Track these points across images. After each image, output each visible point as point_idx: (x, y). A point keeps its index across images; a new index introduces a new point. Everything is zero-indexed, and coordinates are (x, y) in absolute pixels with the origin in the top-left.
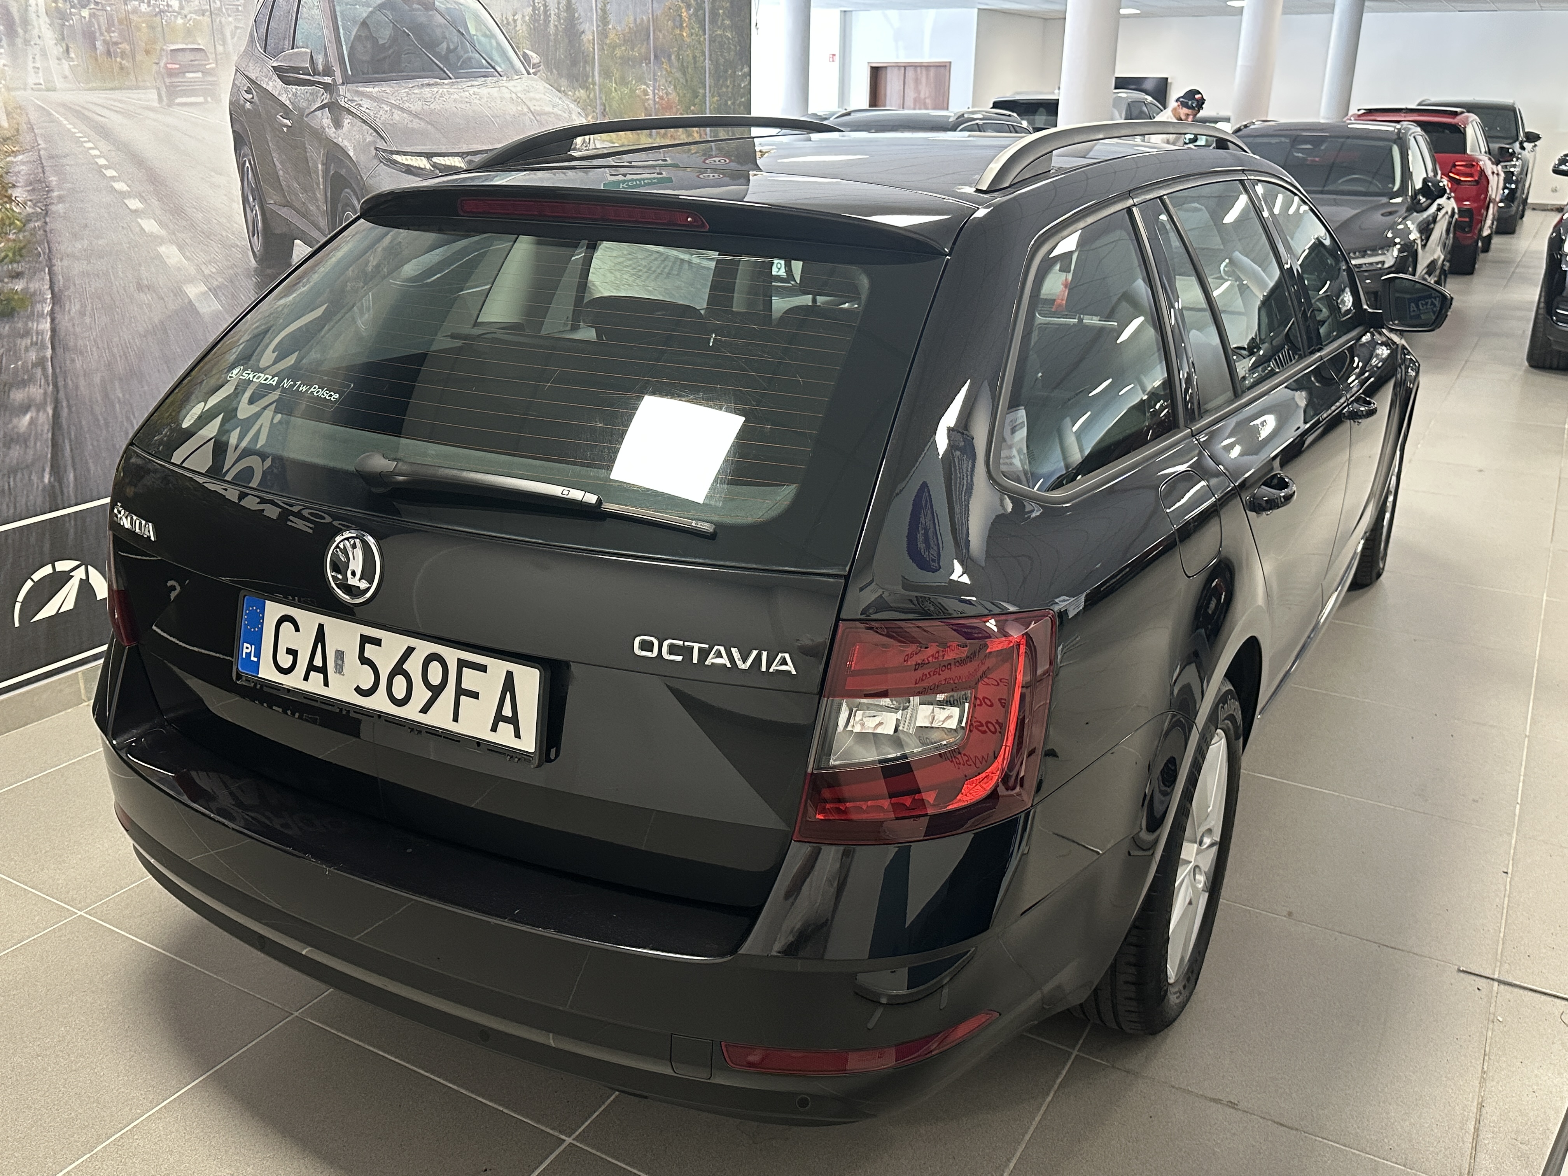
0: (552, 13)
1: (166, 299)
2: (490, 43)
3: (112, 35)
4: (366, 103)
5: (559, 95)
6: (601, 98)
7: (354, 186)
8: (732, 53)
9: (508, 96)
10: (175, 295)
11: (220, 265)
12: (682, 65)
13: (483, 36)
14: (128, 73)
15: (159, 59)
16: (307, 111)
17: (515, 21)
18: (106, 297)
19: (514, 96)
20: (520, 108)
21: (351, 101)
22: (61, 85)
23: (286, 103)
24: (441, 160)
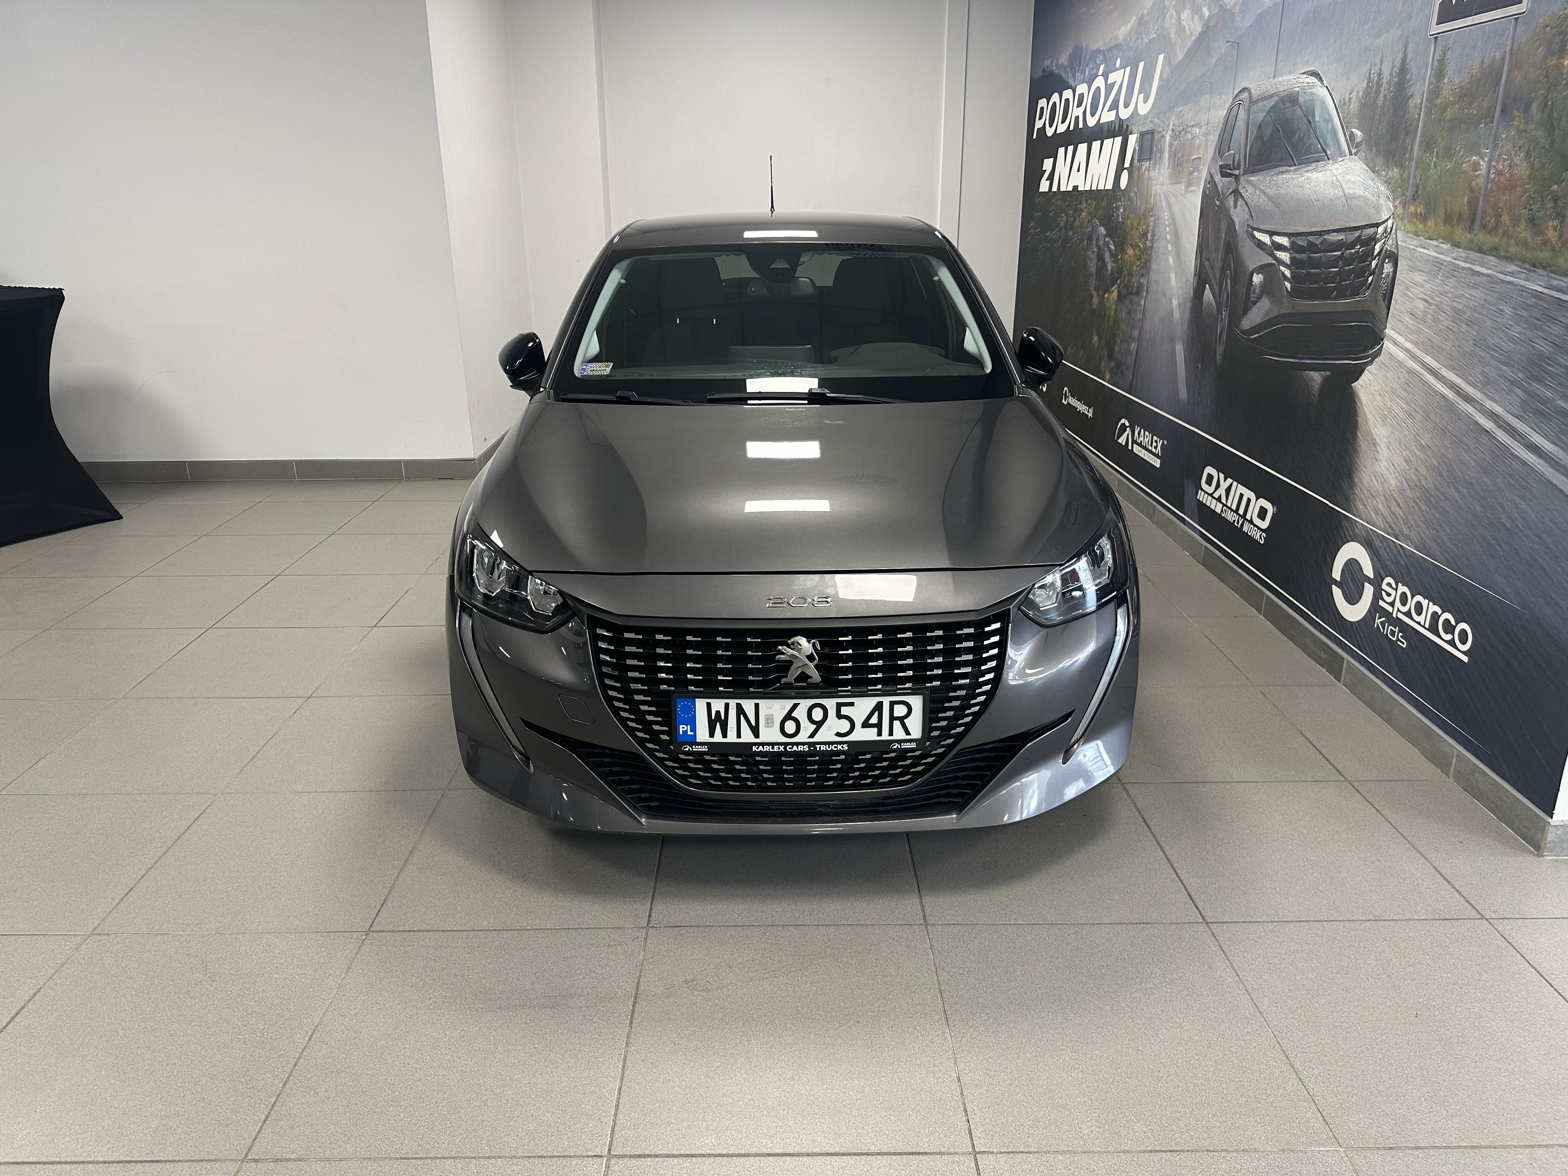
0: (1385, 81)
3: (1180, 153)
4: (1249, 190)
5: (1374, 175)
7: (1234, 252)
9: (1330, 179)
10: (1170, 303)
11: (1183, 290)
13: (1323, 119)
14: (1180, 174)
16: (1226, 196)
19: (1334, 179)
21: (1244, 187)
22: (1165, 182)
23: (1220, 190)
24: (1277, 239)
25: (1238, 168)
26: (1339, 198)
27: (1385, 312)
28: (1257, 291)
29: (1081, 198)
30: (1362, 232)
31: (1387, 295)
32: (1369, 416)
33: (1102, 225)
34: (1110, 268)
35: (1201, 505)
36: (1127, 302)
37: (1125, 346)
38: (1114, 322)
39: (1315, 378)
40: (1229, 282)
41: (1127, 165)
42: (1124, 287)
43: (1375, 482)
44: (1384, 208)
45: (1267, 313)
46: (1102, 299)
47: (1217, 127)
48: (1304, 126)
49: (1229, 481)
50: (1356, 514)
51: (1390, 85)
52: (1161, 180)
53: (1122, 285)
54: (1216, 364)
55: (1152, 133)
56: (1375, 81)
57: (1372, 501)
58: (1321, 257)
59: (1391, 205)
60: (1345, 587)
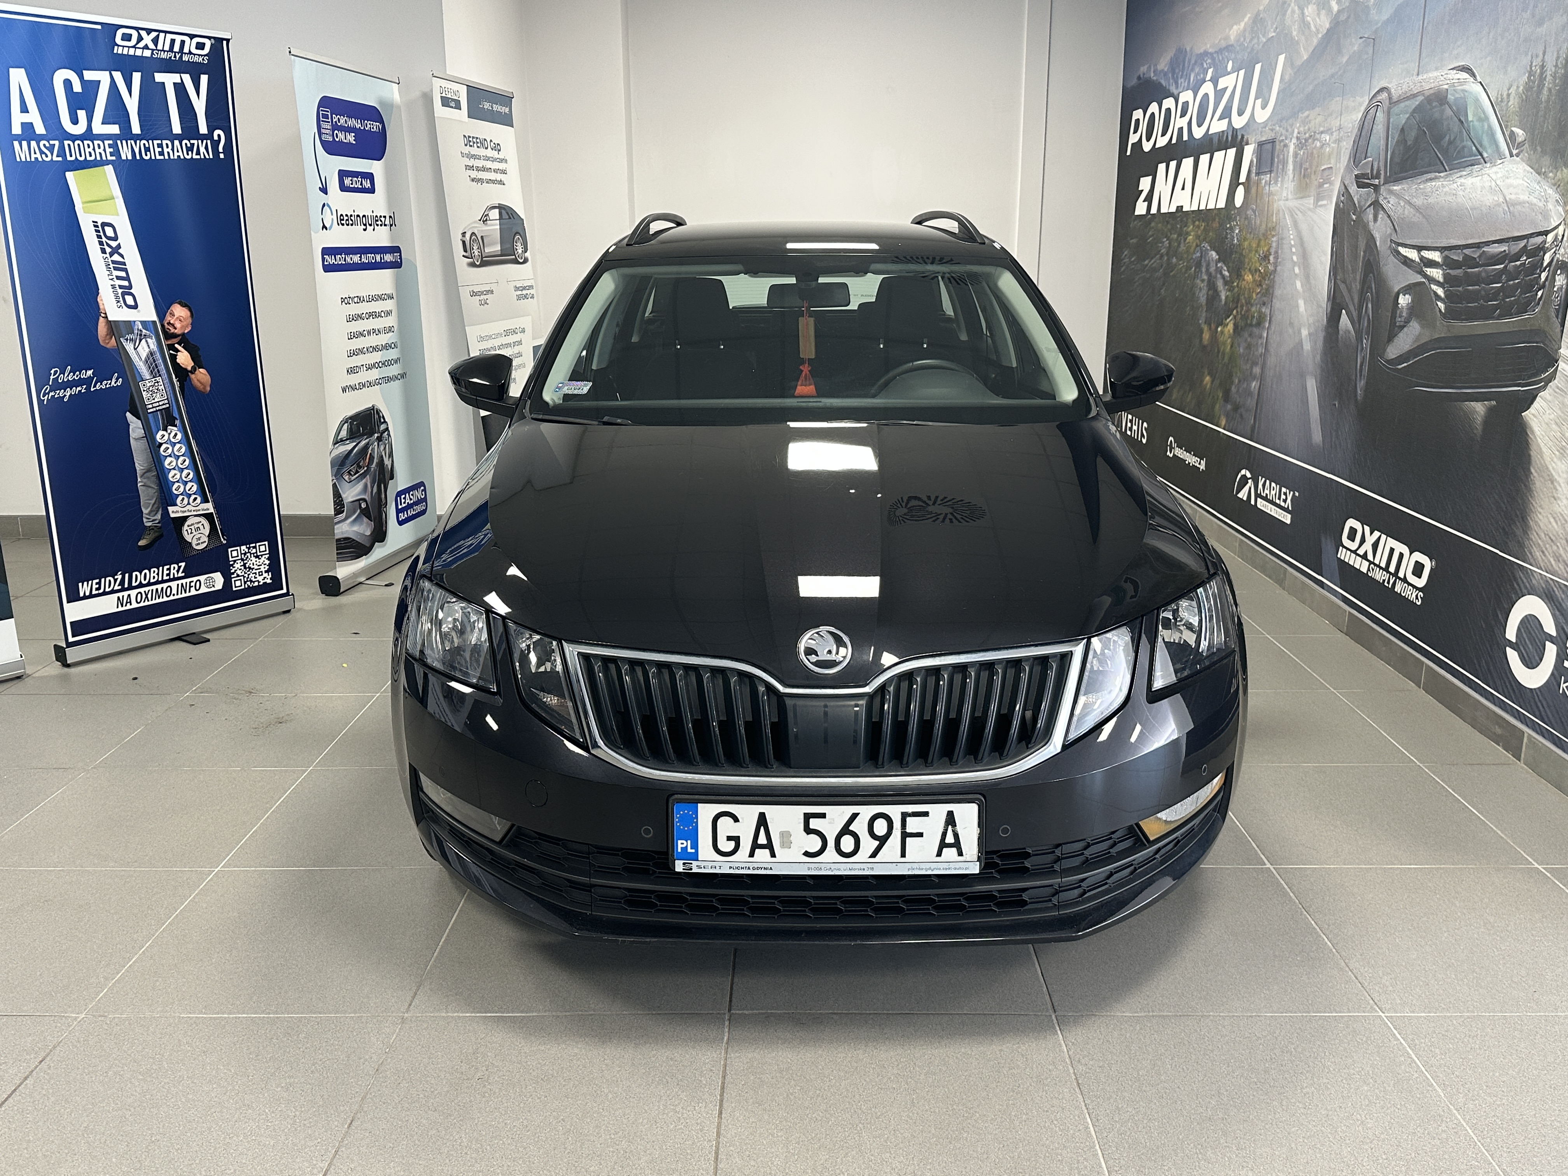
1: (1295, 334)
2: (1483, 127)
3: (1307, 164)
4: (1391, 200)
5: (1539, 178)
7: (1375, 271)
9: (1487, 184)
10: (1298, 333)
11: (1314, 318)
14: (1308, 187)
15: (1318, 177)
16: (1364, 209)
20: (1496, 198)
21: (1385, 198)
22: (1290, 197)
23: (1356, 202)
24: (1426, 254)
25: (1378, 177)
26: (1499, 205)
27: (1558, 329)
28: (1404, 314)
29: (1187, 219)
30: (1527, 242)
31: (1561, 310)
32: (1545, 450)
33: (1213, 248)
34: (1223, 298)
35: (1343, 564)
36: (1246, 335)
37: (1245, 385)
38: (1230, 358)
39: (1477, 409)
40: (1370, 306)
41: (1243, 178)
42: (1241, 318)
43: (1554, 524)
44: (1553, 214)
45: (1418, 338)
46: (1214, 334)
47: (1351, 132)
48: (1455, 126)
49: (1377, 534)
50: (1534, 563)
51: (1554, 77)
52: (1285, 194)
53: (1239, 316)
54: (1356, 400)
55: (1273, 142)
56: (1537, 74)
57: (1551, 546)
58: (1480, 272)
59: (1561, 209)
60: (1522, 649)
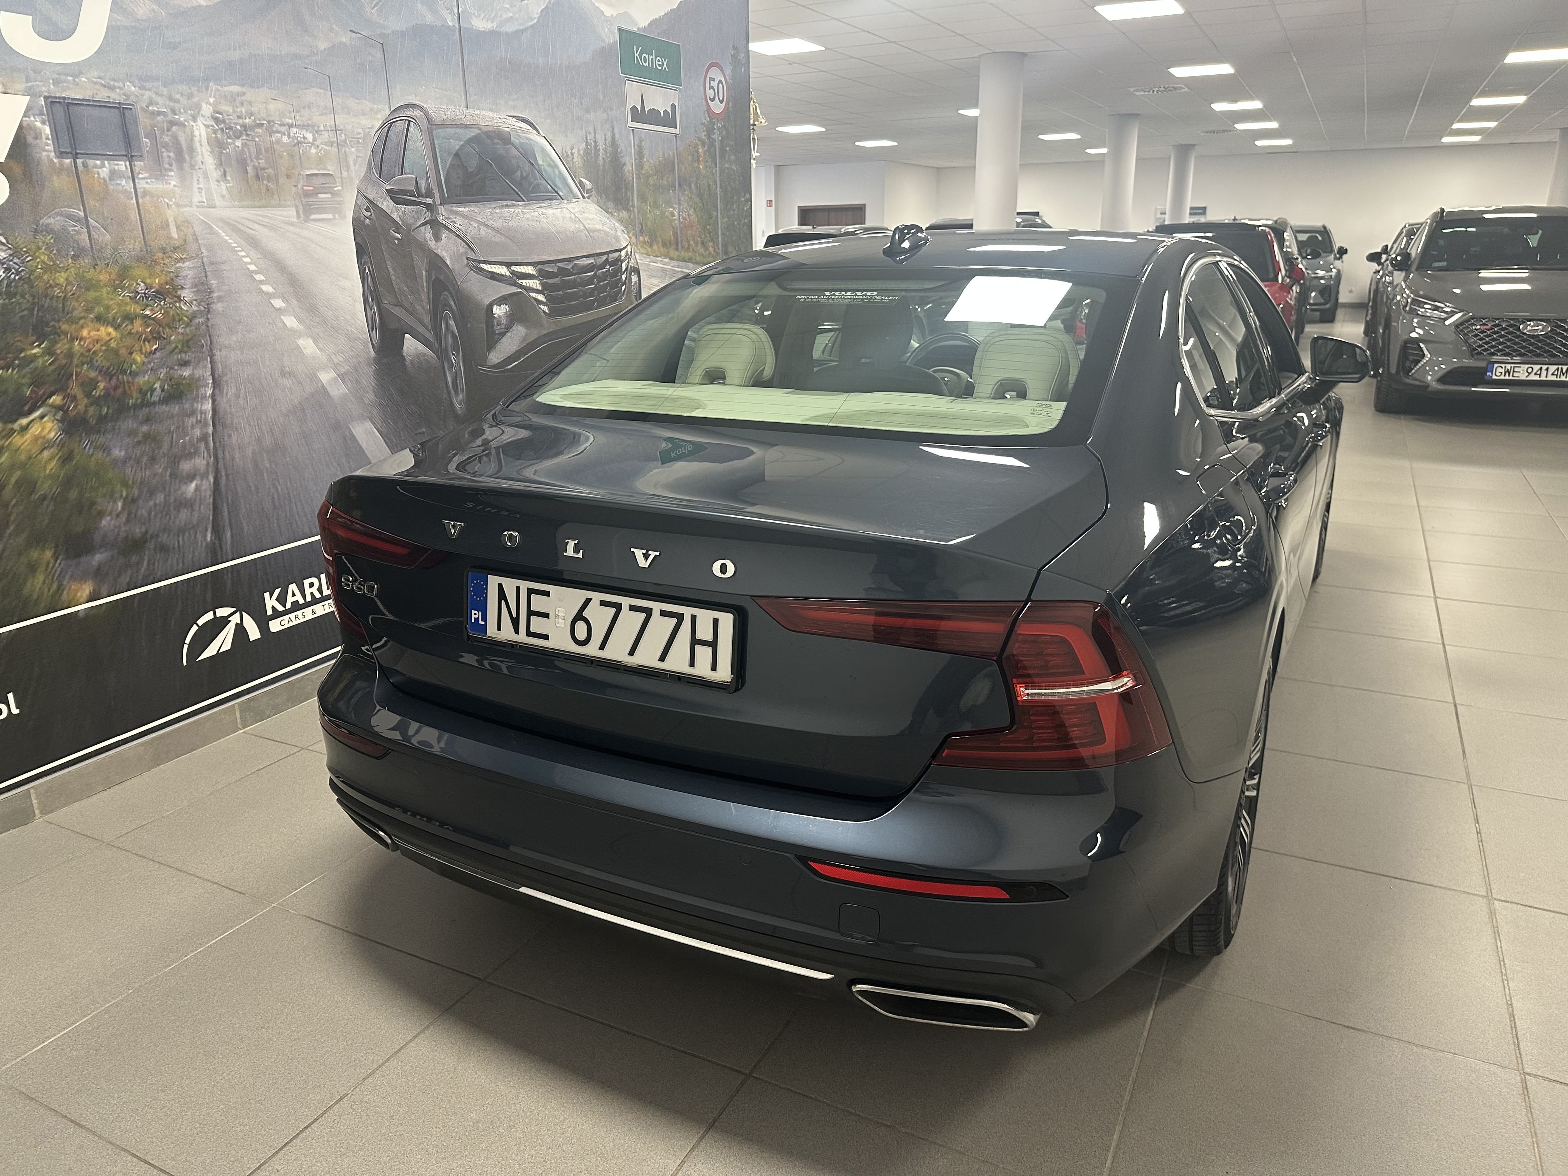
0: (601, 148)
1: (303, 383)
2: (554, 171)
3: (260, 161)
4: (459, 221)
5: (608, 215)
6: (639, 218)
7: (451, 289)
8: (737, 183)
9: (568, 216)
10: (311, 380)
11: (346, 354)
12: (700, 191)
13: (548, 166)
14: (273, 194)
15: (298, 182)
16: (414, 227)
17: (572, 154)
18: (256, 382)
19: (573, 216)
20: (577, 226)
21: (448, 218)
22: (220, 203)
23: (397, 219)
24: (517, 269)
25: (429, 196)
26: (582, 231)
28: (503, 322)
30: (608, 257)
36: (128, 424)
38: (68, 480)
42: (93, 405)
44: (622, 238)
45: (524, 339)
48: (526, 166)
51: (606, 152)
52: (199, 198)
54: (456, 415)
58: (573, 279)
59: (626, 236)
